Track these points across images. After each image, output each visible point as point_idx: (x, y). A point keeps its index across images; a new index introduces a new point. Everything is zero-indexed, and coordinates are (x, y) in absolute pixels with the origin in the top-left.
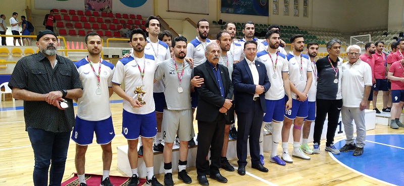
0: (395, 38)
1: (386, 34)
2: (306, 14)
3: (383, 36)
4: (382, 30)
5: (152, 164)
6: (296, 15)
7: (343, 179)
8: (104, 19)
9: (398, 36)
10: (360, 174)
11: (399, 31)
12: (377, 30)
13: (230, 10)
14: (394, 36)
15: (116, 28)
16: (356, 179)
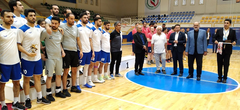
0: (141, 20)
1: (137, 18)
2: (97, 5)
3: (136, 19)
4: (135, 16)
5: (41, 90)
6: (92, 4)
7: (137, 89)
9: (142, 19)
10: (143, 86)
11: (143, 17)
12: (133, 16)
14: (141, 19)
16: (143, 89)
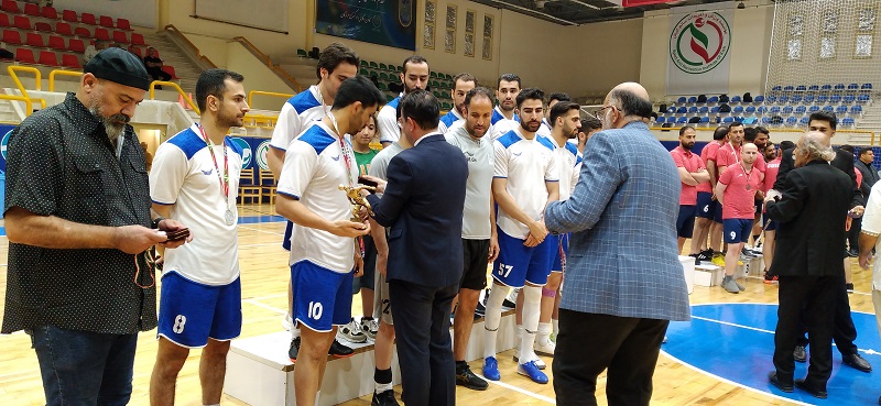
2: (486, 55)
6: (469, 54)
8: (33, 21)
11: (658, 100)
13: (336, 28)
15: (67, 45)
